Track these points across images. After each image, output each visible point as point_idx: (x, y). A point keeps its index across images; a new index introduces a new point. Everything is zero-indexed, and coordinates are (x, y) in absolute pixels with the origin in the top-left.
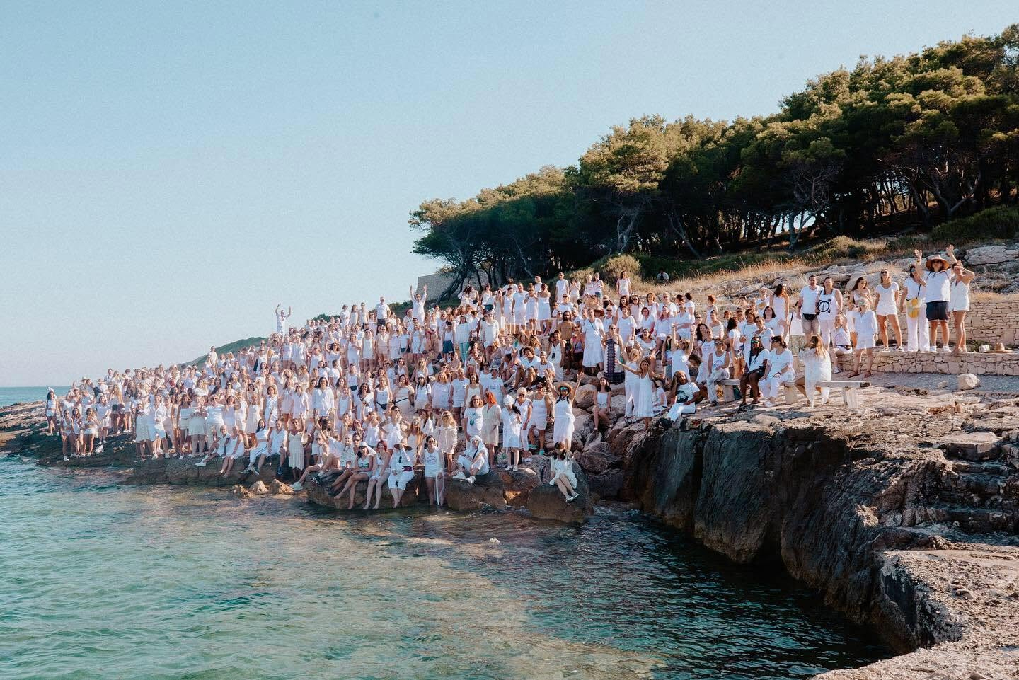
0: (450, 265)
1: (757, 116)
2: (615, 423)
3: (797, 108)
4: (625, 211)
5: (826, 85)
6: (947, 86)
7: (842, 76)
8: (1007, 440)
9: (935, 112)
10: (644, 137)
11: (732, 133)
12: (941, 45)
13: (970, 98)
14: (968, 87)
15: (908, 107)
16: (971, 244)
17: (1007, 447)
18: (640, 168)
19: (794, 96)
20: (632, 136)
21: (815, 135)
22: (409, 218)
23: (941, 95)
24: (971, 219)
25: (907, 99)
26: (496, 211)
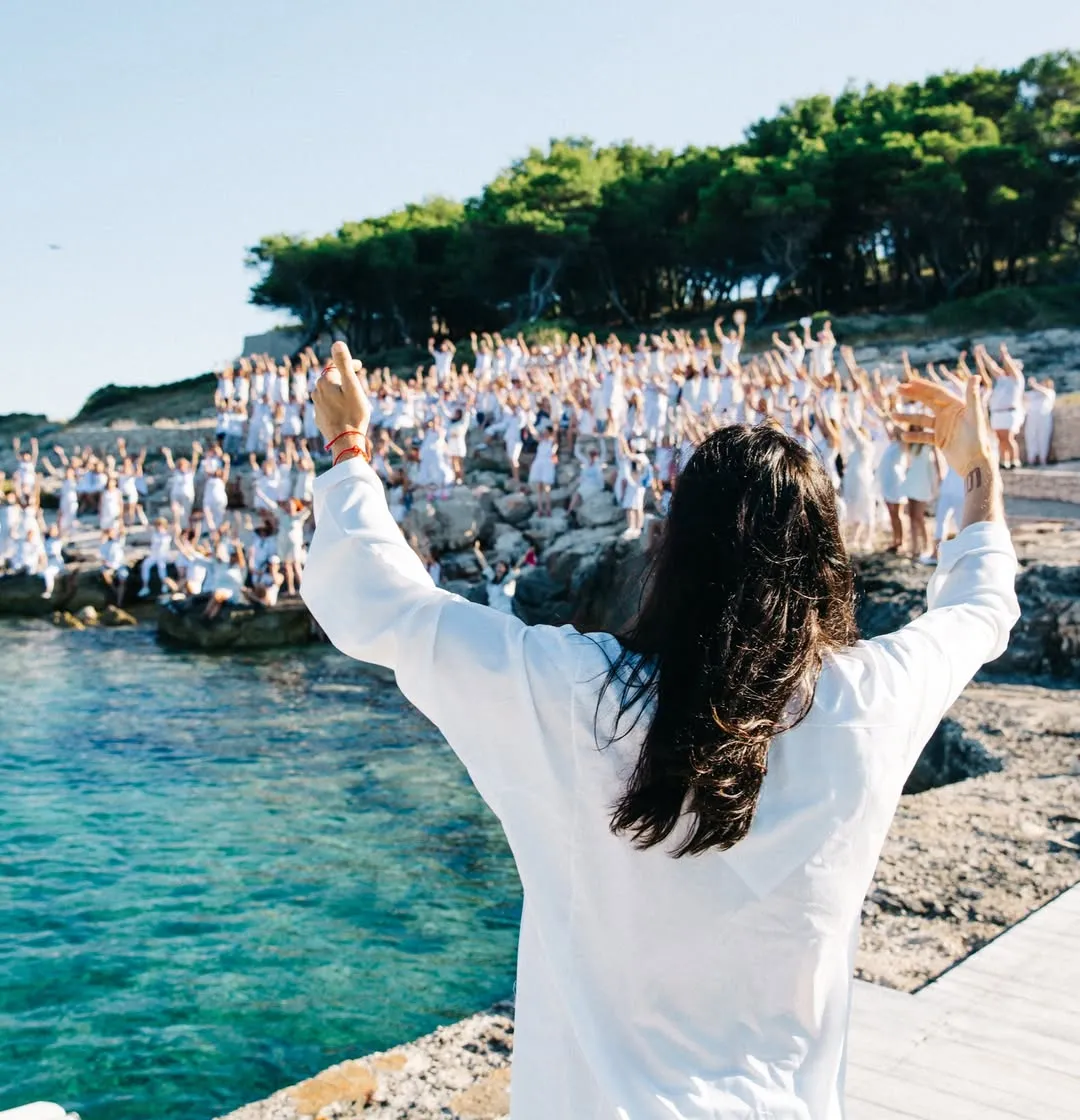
0: (296, 321)
1: (713, 145)
2: (552, 543)
3: (769, 138)
4: (541, 261)
5: (804, 113)
6: (953, 127)
7: (826, 101)
8: (1033, 572)
9: (939, 159)
10: (573, 164)
11: (680, 163)
12: (947, 74)
13: (982, 144)
14: (979, 131)
15: (907, 152)
16: (977, 333)
17: (1033, 579)
18: (564, 206)
19: (763, 122)
20: (554, 161)
21: (792, 178)
22: (245, 255)
23: (947, 139)
24: (978, 301)
25: (906, 140)
26: (365, 248)
